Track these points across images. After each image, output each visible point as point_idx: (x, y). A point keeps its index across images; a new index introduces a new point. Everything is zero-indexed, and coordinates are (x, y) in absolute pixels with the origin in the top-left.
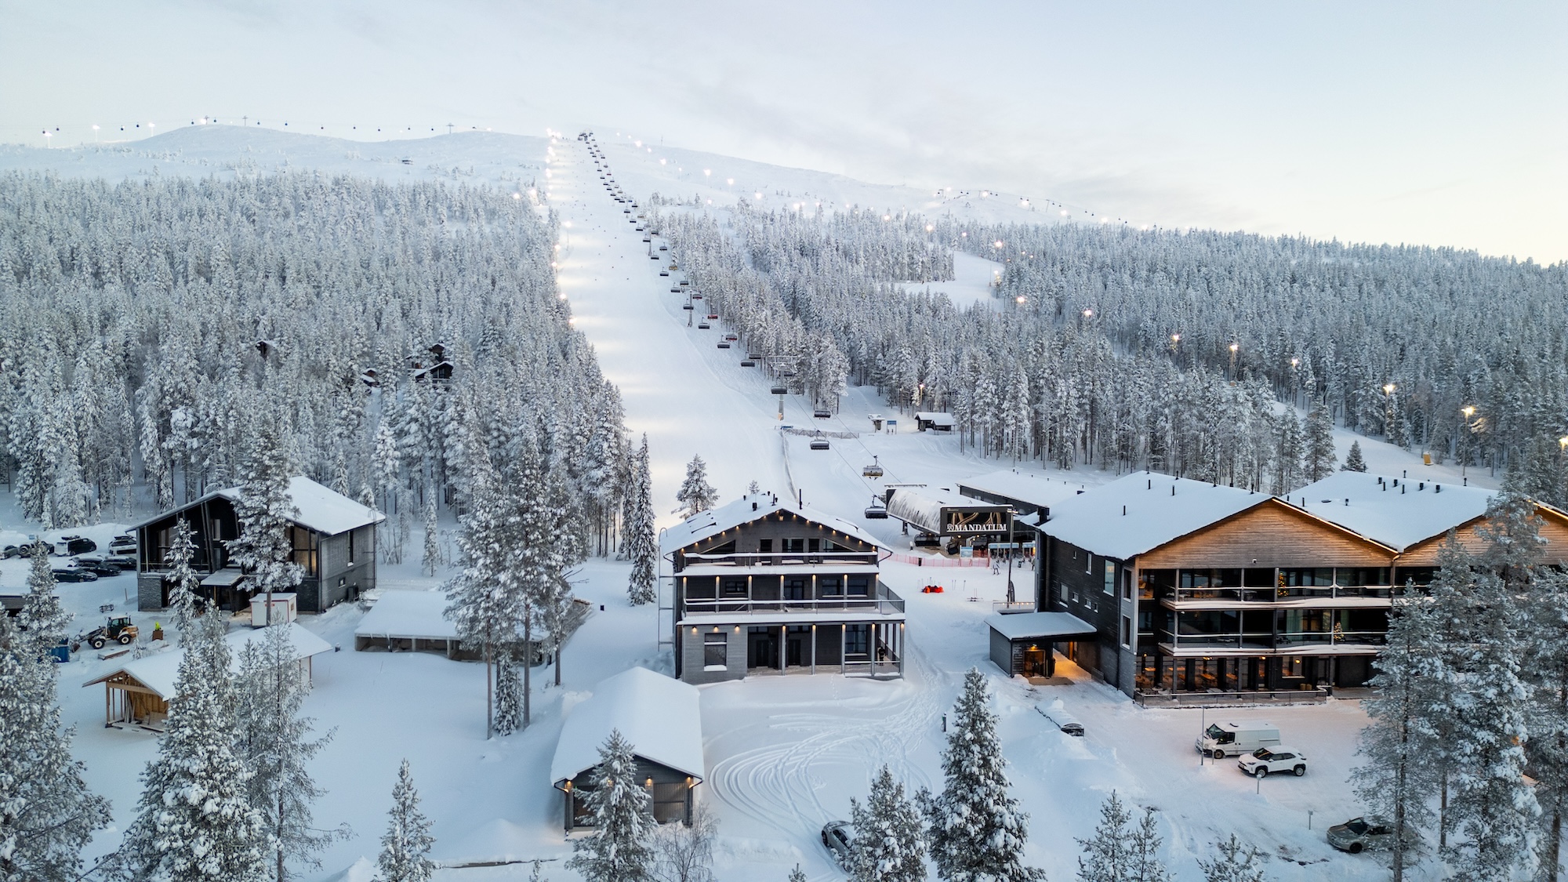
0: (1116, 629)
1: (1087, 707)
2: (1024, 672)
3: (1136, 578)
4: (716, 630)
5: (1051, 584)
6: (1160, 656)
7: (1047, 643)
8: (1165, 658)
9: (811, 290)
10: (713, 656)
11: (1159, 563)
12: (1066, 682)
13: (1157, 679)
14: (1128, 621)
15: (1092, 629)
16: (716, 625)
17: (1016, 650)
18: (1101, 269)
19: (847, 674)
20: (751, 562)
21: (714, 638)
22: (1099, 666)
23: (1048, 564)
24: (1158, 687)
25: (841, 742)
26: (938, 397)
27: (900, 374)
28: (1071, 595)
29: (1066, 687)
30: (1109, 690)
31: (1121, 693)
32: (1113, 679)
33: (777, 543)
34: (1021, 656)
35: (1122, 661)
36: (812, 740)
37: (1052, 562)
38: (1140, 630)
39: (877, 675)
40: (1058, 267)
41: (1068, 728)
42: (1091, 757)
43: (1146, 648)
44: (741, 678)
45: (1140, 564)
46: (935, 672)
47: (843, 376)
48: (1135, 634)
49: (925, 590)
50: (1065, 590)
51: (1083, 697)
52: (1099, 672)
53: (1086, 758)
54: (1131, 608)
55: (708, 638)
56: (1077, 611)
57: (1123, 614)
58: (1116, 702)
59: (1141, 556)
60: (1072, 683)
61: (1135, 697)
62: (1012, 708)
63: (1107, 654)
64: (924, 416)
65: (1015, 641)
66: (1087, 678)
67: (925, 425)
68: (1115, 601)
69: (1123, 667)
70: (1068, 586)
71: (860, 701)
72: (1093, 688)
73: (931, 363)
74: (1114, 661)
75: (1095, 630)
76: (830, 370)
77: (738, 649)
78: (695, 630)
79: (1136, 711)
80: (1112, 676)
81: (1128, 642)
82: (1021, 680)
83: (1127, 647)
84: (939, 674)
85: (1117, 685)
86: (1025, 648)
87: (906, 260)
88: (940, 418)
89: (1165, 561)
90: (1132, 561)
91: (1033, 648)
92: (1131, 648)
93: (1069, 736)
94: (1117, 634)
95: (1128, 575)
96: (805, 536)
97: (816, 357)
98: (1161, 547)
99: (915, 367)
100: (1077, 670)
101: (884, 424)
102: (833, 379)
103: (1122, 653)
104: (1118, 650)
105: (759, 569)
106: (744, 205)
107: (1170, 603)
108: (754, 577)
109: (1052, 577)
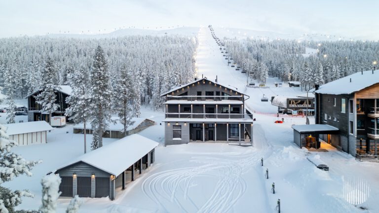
0: (347, 127)
1: (333, 160)
2: (306, 146)
3: (355, 103)
4: (177, 124)
5: (321, 114)
6: (368, 140)
7: (316, 134)
8: (371, 141)
9: (262, 54)
10: (176, 134)
11: (366, 96)
12: (325, 151)
13: (367, 150)
14: (352, 123)
15: (337, 129)
16: (177, 122)
17: (303, 137)
18: (350, 48)
19: (229, 144)
20: (193, 99)
21: (176, 127)
22: (340, 145)
23: (319, 107)
24: (368, 153)
25: (215, 168)
26: (296, 78)
27: (284, 71)
28: (328, 117)
29: (324, 153)
30: (345, 154)
31: (350, 155)
32: (346, 150)
33: (204, 92)
34: (305, 139)
35: (350, 141)
36: (203, 166)
37: (321, 105)
38: (358, 128)
39: (242, 144)
40: (337, 47)
41: (321, 166)
42: (330, 179)
43: (361, 136)
44: (187, 143)
45: (356, 97)
46: (269, 146)
47: (267, 73)
48: (355, 129)
49: (276, 122)
50: (326, 115)
51: (332, 156)
52: (339, 147)
53: (326, 179)
54: (353, 117)
55: (174, 127)
56: (331, 123)
57: (349, 120)
58: (347, 159)
59: (357, 92)
60: (328, 151)
61: (357, 157)
62: (296, 158)
63: (343, 139)
64: (291, 82)
65: (302, 133)
66: (335, 150)
67: (291, 85)
68: (346, 115)
69: (351, 144)
70: (327, 114)
71: (232, 153)
72: (337, 153)
73: (294, 67)
74: (346, 141)
75: (338, 129)
76: (263, 71)
77: (186, 131)
78: (169, 124)
79: (357, 163)
80: (346, 148)
81: (352, 133)
82: (305, 149)
83: (352, 134)
84: (270, 146)
85: (348, 152)
86: (306, 136)
87: (291, 48)
88: (295, 83)
89: (370, 95)
90: (353, 95)
91: (310, 136)
92: (354, 135)
93: (321, 170)
94: (348, 129)
95: (352, 102)
96: (214, 90)
97: (259, 68)
98: (367, 89)
99: (289, 69)
100: (331, 147)
101: (278, 85)
102: (263, 73)
103: (350, 137)
104: (348, 136)
105: (196, 102)
106: (248, 39)
107: (372, 115)
108: (194, 105)
109: (321, 112)
